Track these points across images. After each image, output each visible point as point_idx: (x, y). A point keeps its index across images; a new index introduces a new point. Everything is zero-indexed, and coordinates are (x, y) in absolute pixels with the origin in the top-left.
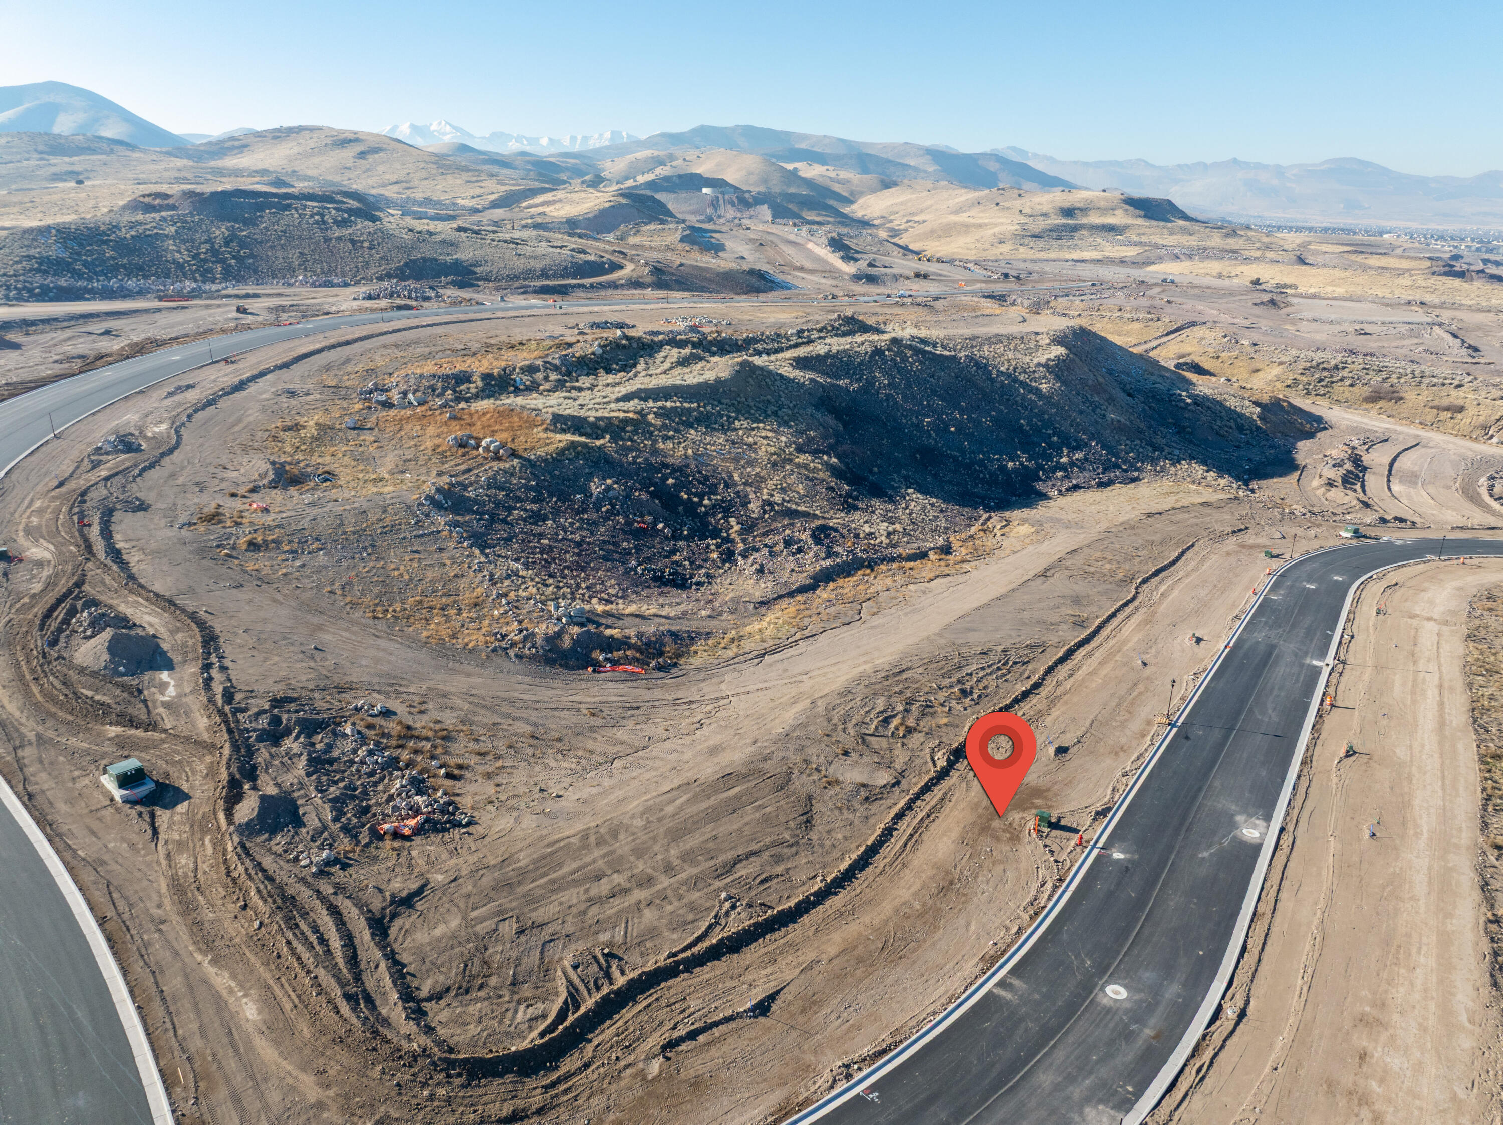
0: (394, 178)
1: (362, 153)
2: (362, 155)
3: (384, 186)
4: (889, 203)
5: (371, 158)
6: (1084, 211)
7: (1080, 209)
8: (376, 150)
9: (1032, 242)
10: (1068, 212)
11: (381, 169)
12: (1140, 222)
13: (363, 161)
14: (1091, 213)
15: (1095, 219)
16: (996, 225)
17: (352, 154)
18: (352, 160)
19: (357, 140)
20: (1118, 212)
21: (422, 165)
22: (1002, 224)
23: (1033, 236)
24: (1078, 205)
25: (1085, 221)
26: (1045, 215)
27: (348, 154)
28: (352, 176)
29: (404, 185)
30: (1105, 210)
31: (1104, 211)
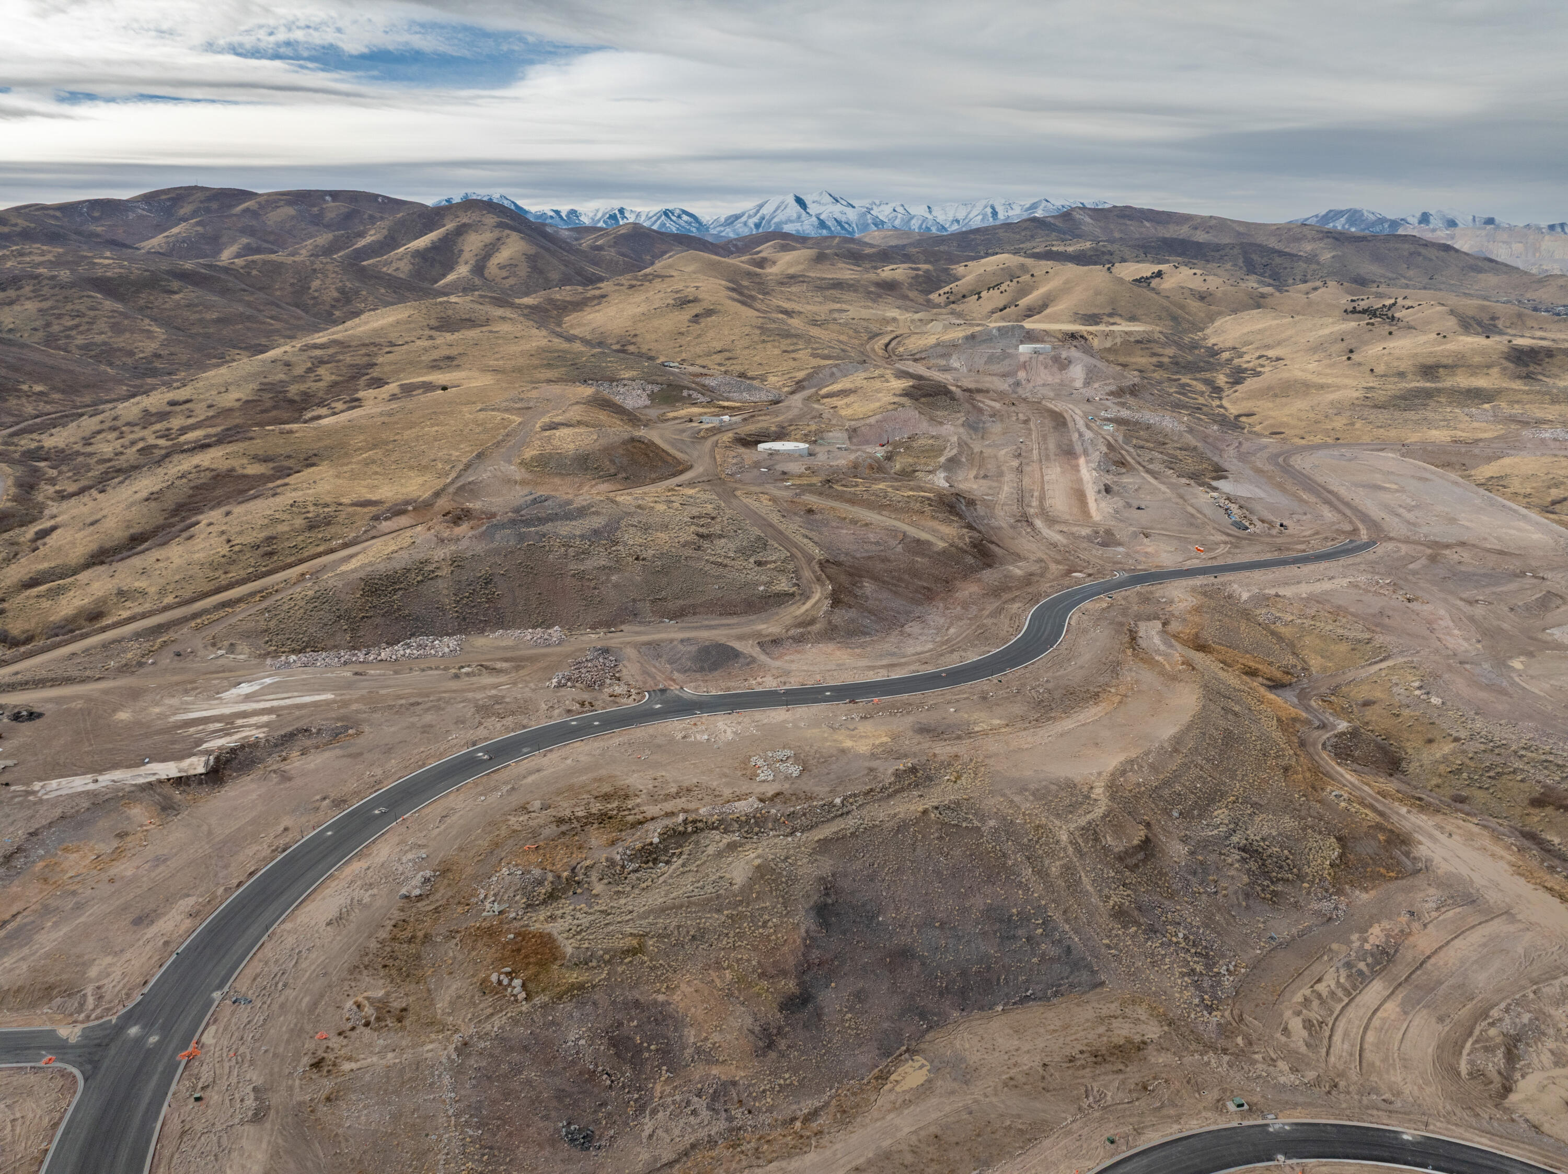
0: (718, 346)
1: (696, 316)
2: (696, 318)
3: (709, 354)
4: (1245, 330)
5: (704, 322)
6: (1451, 368)
7: (1445, 367)
8: (709, 313)
9: (1373, 415)
10: (1429, 370)
11: (711, 334)
12: (1518, 385)
13: (697, 326)
14: (1459, 371)
15: (1463, 381)
16: (1339, 388)
17: (688, 317)
18: (687, 324)
19: (696, 300)
20: (1495, 371)
21: (747, 330)
22: (1346, 387)
23: (1376, 406)
24: (1445, 361)
25: (1448, 383)
26: (1402, 375)
27: (685, 316)
28: (683, 343)
29: (727, 354)
30: (1477, 367)
31: (1474, 369)
